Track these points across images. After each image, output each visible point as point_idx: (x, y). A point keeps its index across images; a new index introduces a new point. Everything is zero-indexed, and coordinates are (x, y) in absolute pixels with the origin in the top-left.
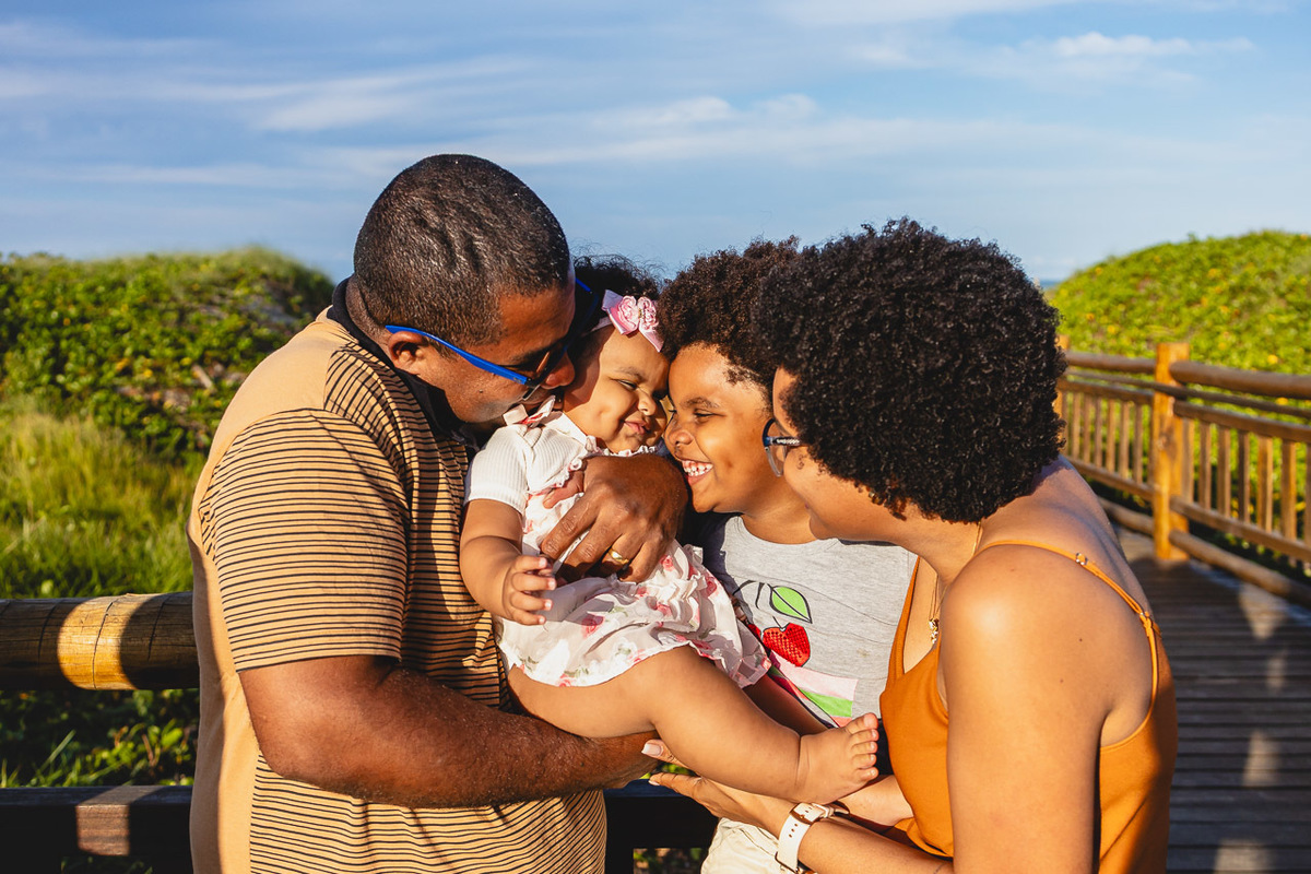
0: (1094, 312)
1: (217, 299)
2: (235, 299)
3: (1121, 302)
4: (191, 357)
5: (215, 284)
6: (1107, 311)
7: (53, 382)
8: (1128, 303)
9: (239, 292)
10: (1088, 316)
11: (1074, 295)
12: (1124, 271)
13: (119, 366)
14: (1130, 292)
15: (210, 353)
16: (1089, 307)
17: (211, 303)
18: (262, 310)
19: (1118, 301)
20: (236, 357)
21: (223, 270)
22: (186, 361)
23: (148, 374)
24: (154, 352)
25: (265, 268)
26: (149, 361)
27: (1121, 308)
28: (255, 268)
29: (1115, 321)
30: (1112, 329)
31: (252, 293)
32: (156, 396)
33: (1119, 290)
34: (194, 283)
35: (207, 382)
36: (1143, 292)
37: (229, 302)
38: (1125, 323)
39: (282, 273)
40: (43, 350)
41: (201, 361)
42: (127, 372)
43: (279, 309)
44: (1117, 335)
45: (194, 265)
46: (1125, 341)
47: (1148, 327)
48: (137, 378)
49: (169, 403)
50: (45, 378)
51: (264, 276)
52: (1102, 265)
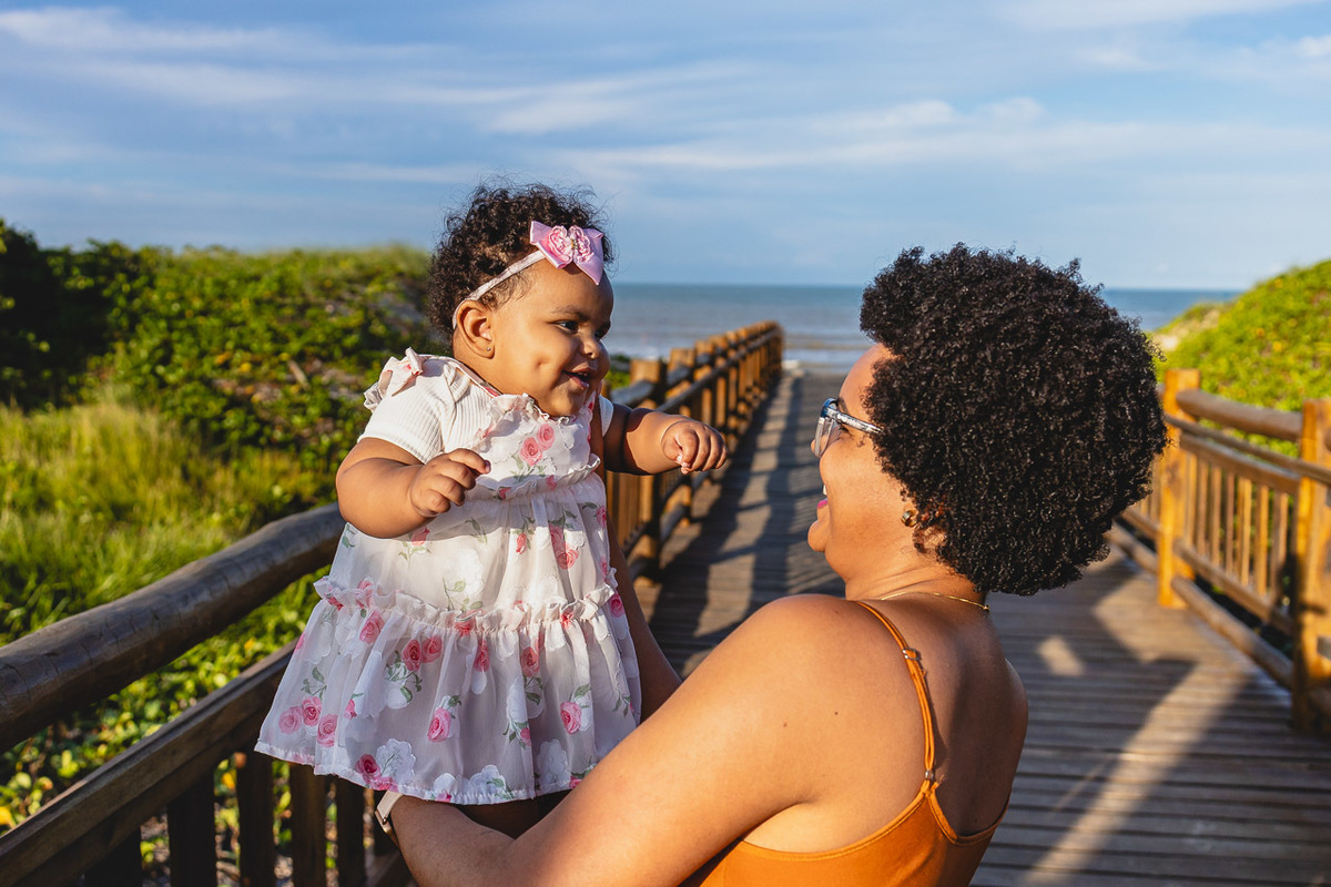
0: (1263, 327)
1: (347, 296)
2: (365, 296)
3: (1292, 316)
4: (288, 352)
5: (350, 281)
6: (1277, 326)
7: (153, 372)
8: (1300, 317)
9: (371, 289)
10: (1258, 330)
11: (1250, 308)
12: (1302, 284)
13: (219, 359)
14: (1302, 305)
15: (311, 349)
16: (1260, 321)
17: (340, 299)
18: (391, 307)
19: (1290, 315)
20: (337, 353)
21: (360, 267)
22: (284, 356)
23: (246, 367)
24: (255, 346)
25: (402, 266)
26: (248, 356)
27: (1292, 323)
28: (393, 266)
29: (1284, 338)
30: (1278, 346)
31: (385, 290)
32: (249, 389)
33: (1292, 305)
34: (327, 278)
35: (300, 376)
36: (1316, 306)
37: (358, 299)
38: (1293, 340)
39: (420, 270)
40: (156, 341)
41: (300, 358)
42: (226, 366)
43: (412, 307)
44: (1283, 353)
45: (334, 260)
46: (1290, 360)
47: (1316, 344)
48: (235, 371)
49: (257, 397)
50: (146, 368)
51: (400, 274)
52: (1283, 277)
